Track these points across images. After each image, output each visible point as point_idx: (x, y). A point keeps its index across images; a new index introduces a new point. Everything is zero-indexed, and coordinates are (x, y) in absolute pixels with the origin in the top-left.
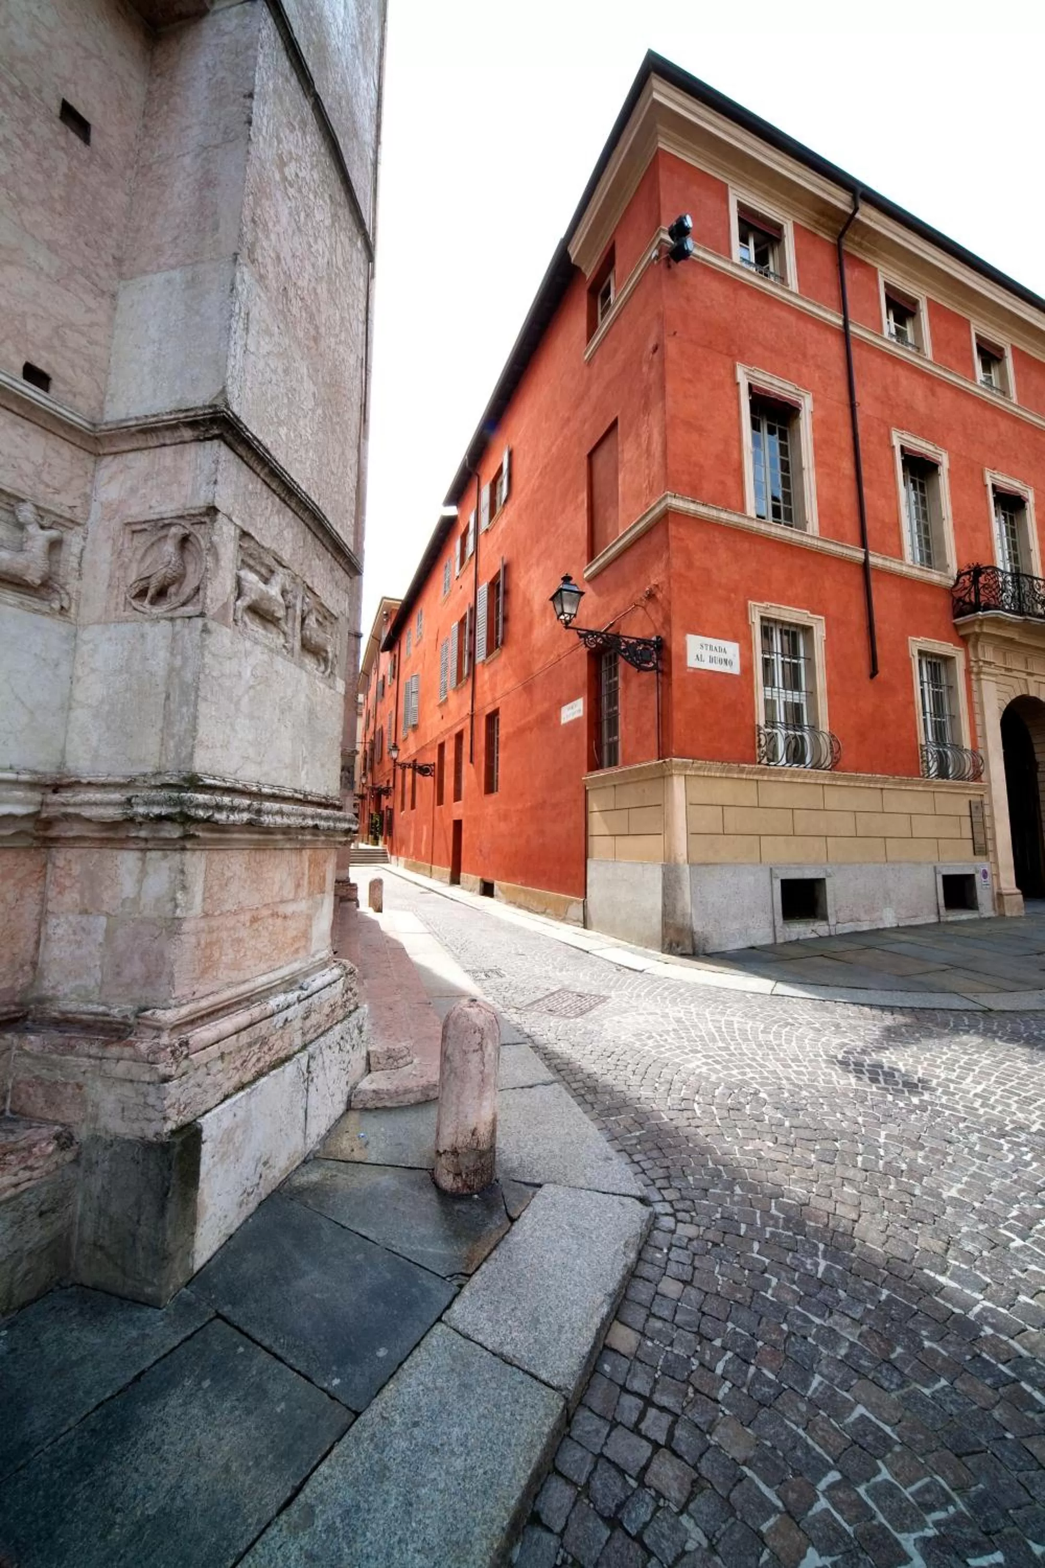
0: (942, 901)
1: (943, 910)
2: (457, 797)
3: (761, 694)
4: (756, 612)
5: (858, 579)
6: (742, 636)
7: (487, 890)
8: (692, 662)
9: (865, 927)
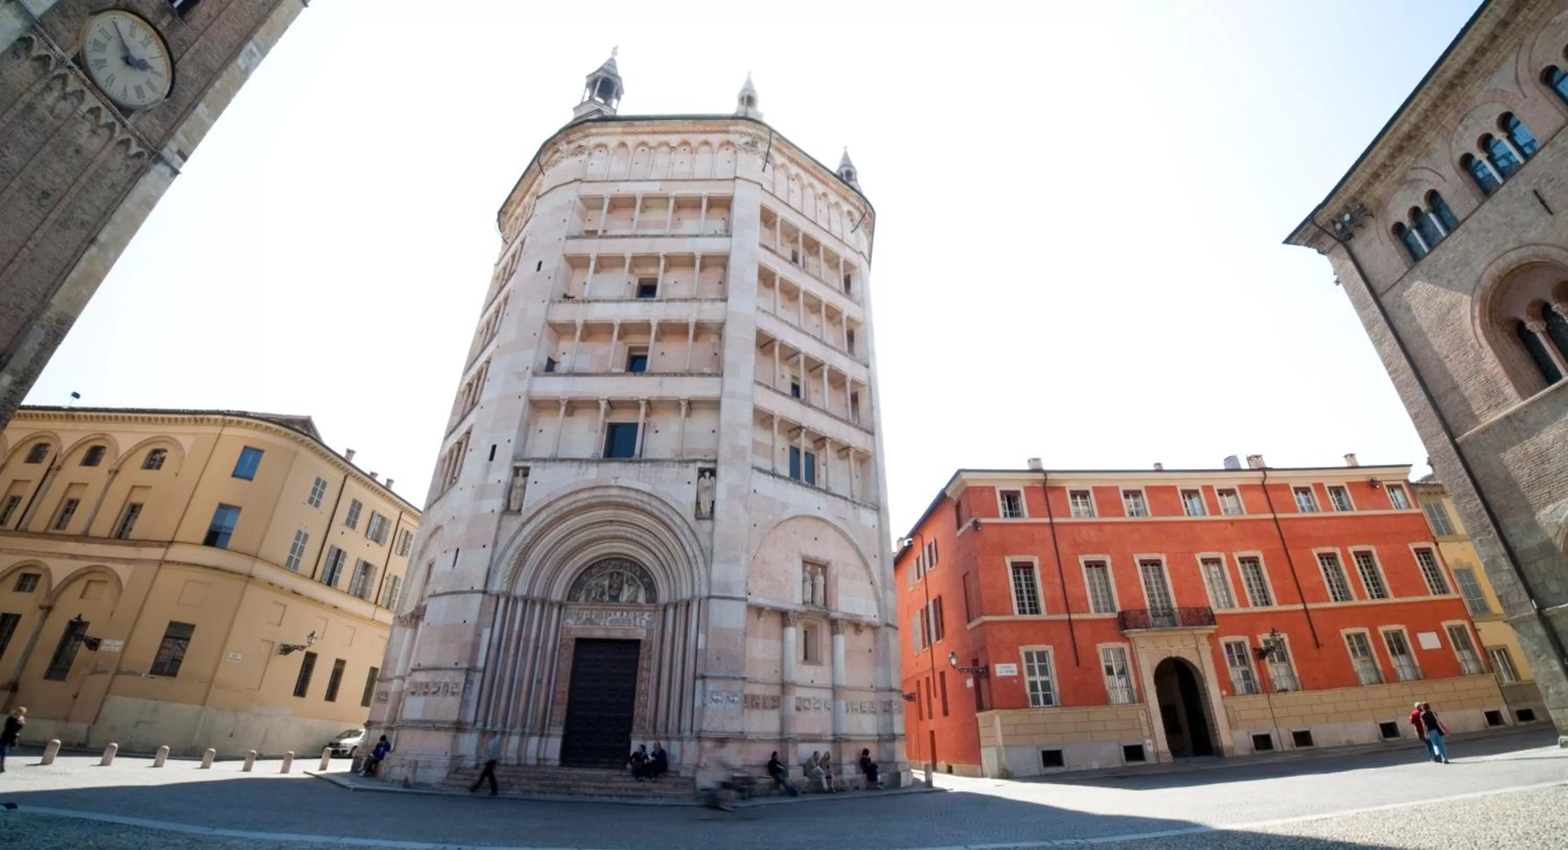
0: (1123, 757)
1: (1125, 762)
2: (931, 717)
3: (1028, 679)
4: (1023, 650)
5: (1067, 626)
6: (1017, 660)
7: (950, 771)
8: (998, 674)
9: (1084, 768)
